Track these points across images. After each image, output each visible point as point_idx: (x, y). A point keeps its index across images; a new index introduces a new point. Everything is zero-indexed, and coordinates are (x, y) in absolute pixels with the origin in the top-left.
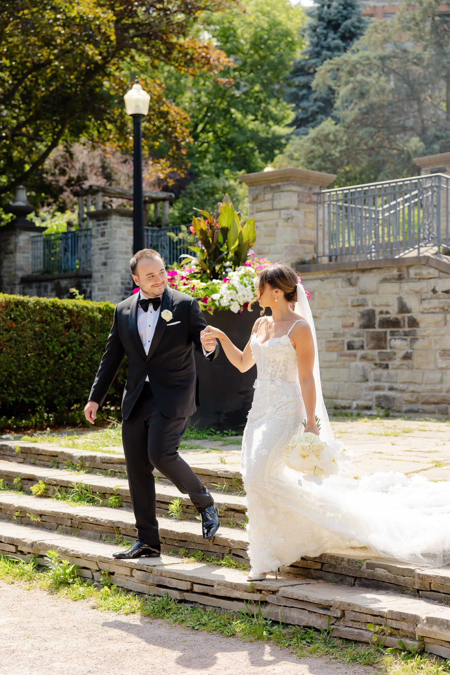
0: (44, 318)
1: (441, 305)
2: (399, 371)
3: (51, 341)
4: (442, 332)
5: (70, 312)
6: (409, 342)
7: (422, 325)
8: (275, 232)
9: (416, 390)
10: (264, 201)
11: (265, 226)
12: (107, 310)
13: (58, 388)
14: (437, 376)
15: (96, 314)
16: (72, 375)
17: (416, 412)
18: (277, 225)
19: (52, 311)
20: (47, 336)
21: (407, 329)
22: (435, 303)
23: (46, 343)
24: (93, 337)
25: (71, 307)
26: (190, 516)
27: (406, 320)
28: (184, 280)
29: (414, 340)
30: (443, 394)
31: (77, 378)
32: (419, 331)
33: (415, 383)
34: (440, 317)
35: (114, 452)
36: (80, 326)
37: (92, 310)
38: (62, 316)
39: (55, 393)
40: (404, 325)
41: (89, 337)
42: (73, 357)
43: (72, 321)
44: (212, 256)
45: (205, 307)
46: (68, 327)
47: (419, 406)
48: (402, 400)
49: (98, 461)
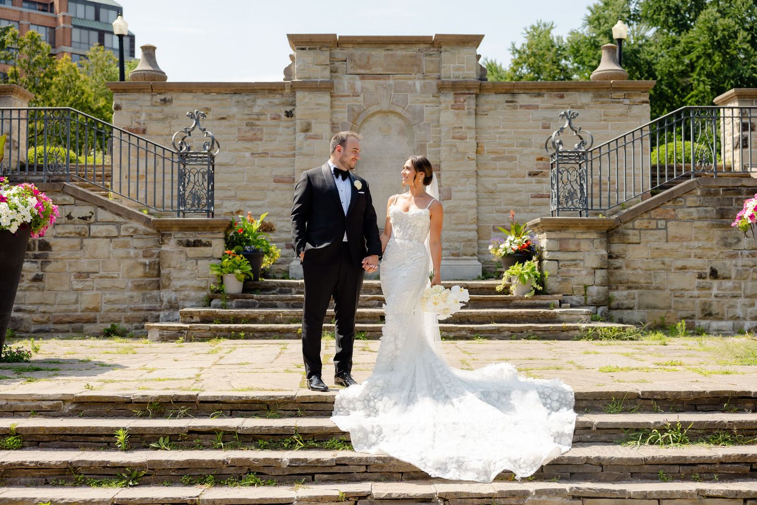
1: (78, 231)
2: (27, 293)
4: (77, 256)
6: (39, 265)
7: (54, 248)
9: (48, 311)
14: (73, 297)
17: (48, 332)
21: (37, 252)
22: (70, 228)
27: (37, 243)
29: (46, 262)
30: (78, 314)
32: (51, 255)
33: (47, 304)
34: (76, 242)
40: (34, 249)
47: (52, 326)
48: (30, 321)
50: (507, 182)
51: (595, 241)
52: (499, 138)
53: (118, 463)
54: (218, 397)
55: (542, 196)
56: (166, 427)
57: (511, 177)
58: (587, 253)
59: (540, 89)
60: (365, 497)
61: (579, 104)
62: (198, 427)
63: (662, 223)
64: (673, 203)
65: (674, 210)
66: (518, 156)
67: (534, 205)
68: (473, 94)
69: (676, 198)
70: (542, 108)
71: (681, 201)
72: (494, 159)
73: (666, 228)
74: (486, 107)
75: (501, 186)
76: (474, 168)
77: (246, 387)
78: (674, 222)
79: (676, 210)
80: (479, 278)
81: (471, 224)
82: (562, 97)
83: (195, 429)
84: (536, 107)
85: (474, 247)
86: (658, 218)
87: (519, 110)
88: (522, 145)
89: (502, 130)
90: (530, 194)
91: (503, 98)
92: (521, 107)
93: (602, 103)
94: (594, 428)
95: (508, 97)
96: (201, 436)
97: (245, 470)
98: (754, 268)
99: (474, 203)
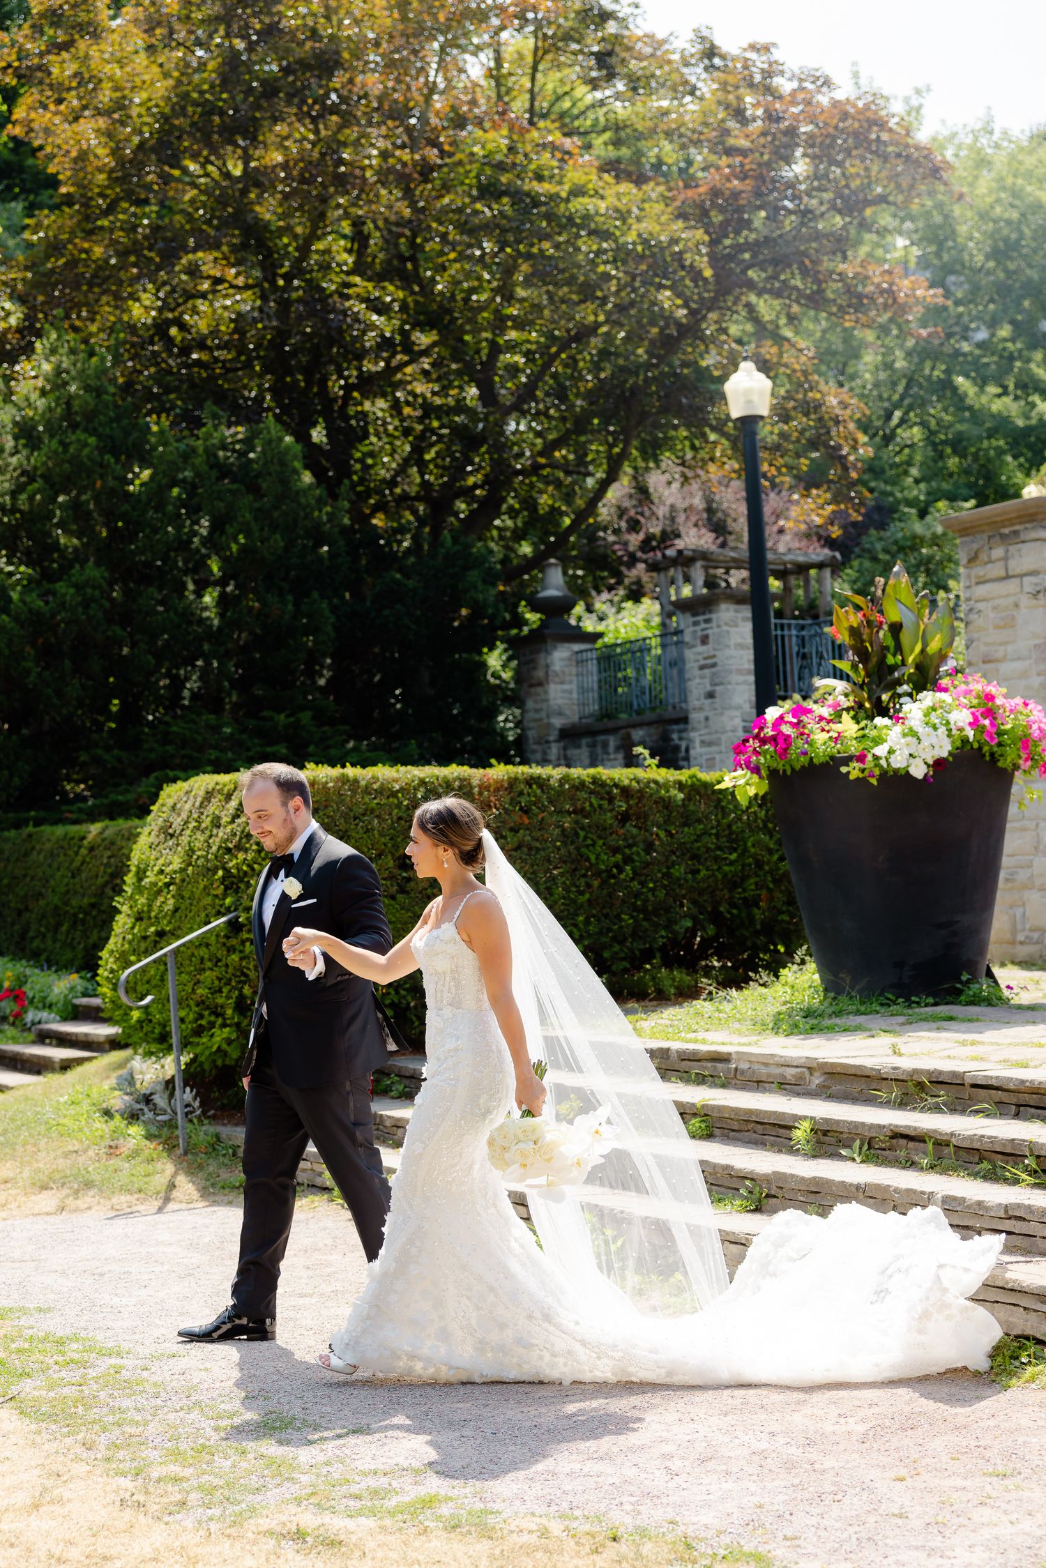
0: (579, 805)
3: (594, 845)
5: (626, 792)
8: (1013, 618)
10: (991, 562)
11: (994, 608)
12: (693, 785)
13: (609, 930)
15: (674, 792)
16: (634, 904)
18: (1017, 606)
19: (592, 792)
20: (586, 838)
23: (584, 850)
24: (669, 834)
25: (626, 782)
26: (831, 1149)
28: (823, 724)
31: (644, 910)
35: (704, 1042)
36: (646, 816)
37: (666, 786)
38: (611, 799)
39: (604, 939)
41: (662, 834)
42: (635, 873)
43: (630, 807)
44: (875, 678)
45: (863, 771)
46: (624, 818)
49: (674, 1056)
54: (991, 1077)
56: (864, 1123)
62: (901, 1126)
83: (899, 1131)
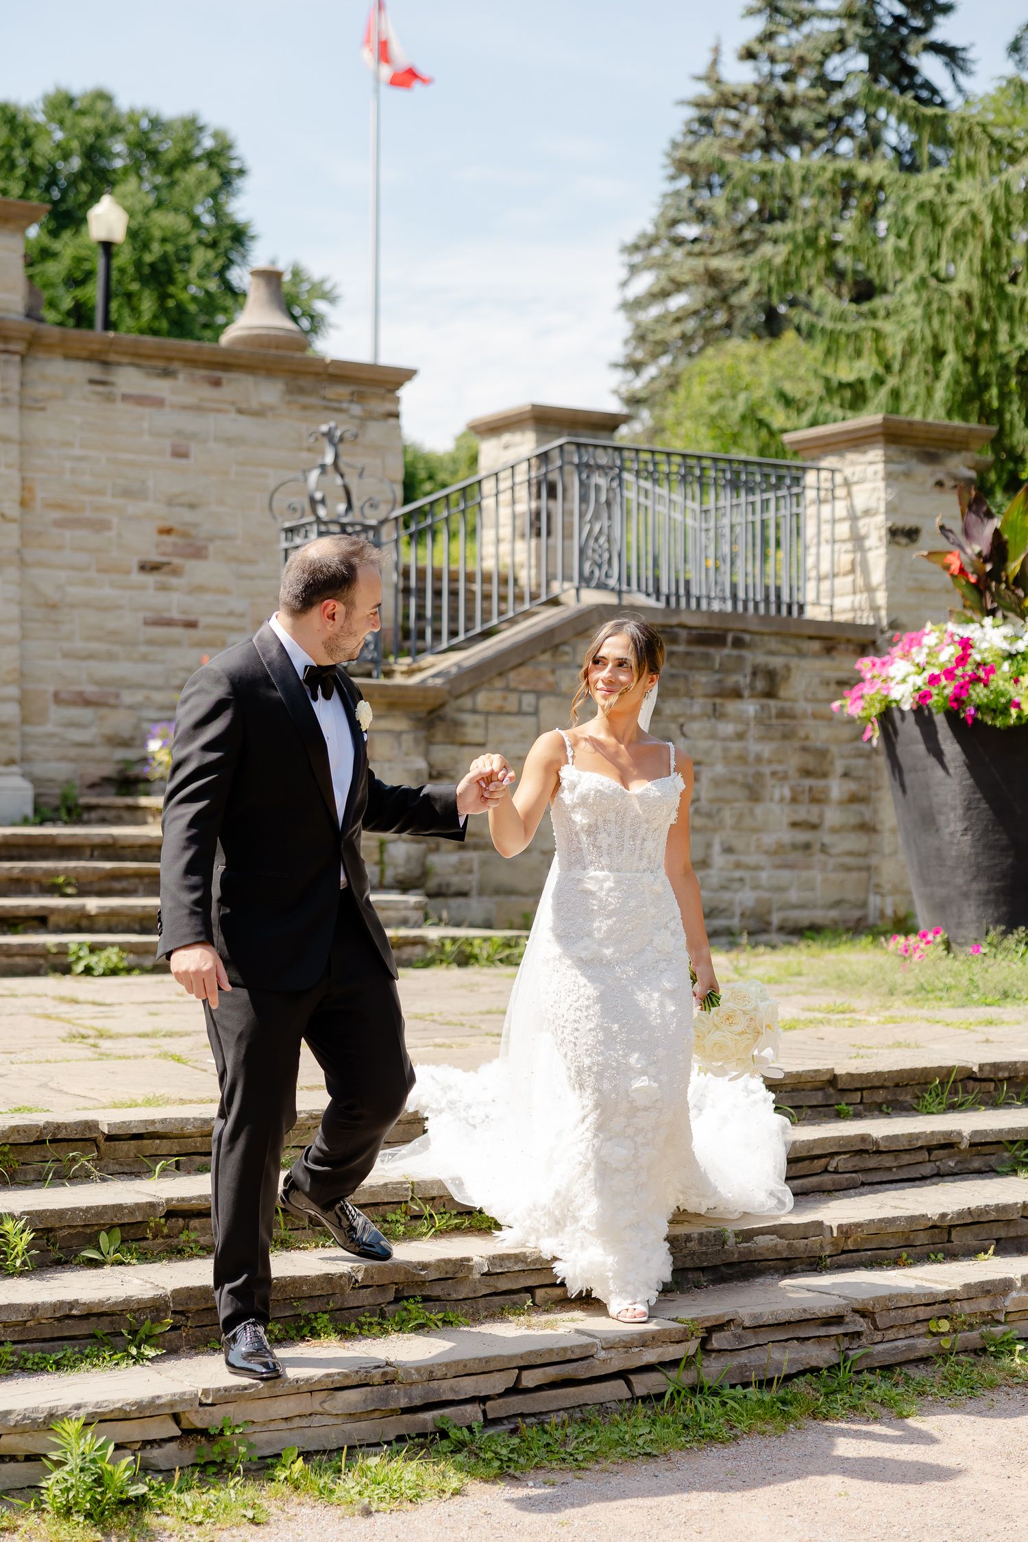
50: (89, 582)
51: (405, 737)
52: (73, 471)
53: (101, 1303)
54: (153, 1122)
55: (169, 623)
56: (114, 1206)
57: (99, 571)
58: (387, 765)
59: (170, 359)
60: (720, 1327)
61: (254, 405)
62: (191, 1199)
63: (529, 700)
64: (553, 656)
65: (553, 672)
66: (115, 520)
67: (151, 642)
68: (14, 353)
69: (557, 647)
70: (172, 406)
71: (567, 653)
72: (59, 524)
73: (536, 713)
74: (41, 390)
75: (76, 592)
76: (15, 541)
77: (139, 1094)
78: (552, 699)
79: (558, 673)
80: (25, 822)
81: (6, 683)
82: (217, 383)
83: (185, 1206)
84: (158, 403)
85: (12, 744)
86: (522, 687)
87: (120, 405)
88: (127, 493)
89: (77, 452)
90: (141, 615)
91: (81, 371)
92: (126, 397)
93: (305, 408)
94: (964, 1145)
95: (94, 371)
96: (195, 1223)
97: (391, 1296)
98: (697, 804)
99: (13, 631)
